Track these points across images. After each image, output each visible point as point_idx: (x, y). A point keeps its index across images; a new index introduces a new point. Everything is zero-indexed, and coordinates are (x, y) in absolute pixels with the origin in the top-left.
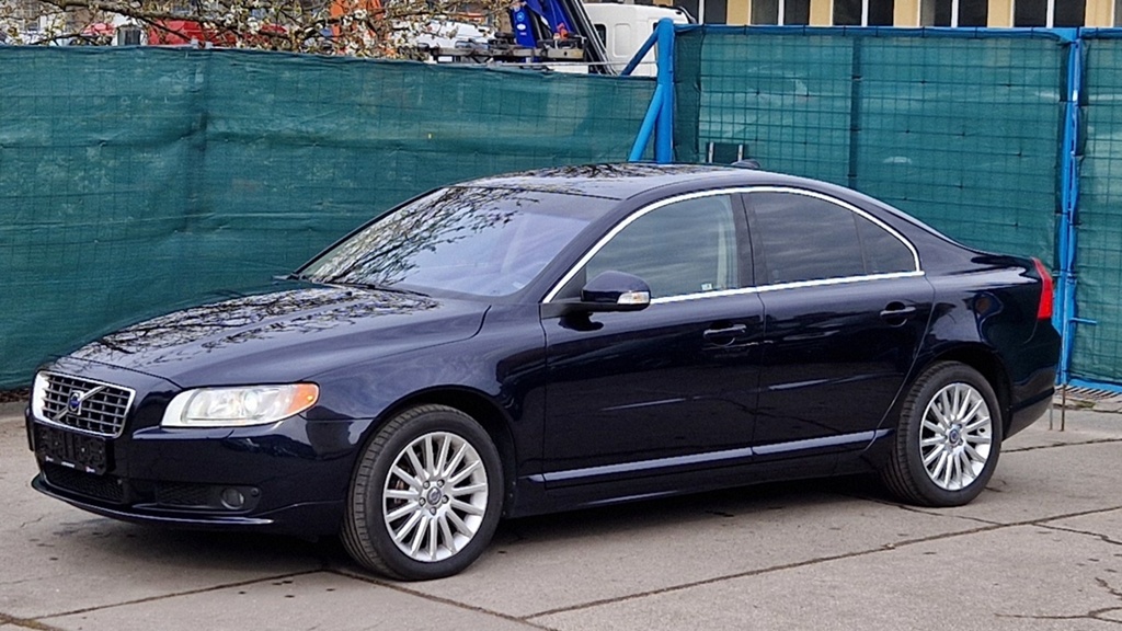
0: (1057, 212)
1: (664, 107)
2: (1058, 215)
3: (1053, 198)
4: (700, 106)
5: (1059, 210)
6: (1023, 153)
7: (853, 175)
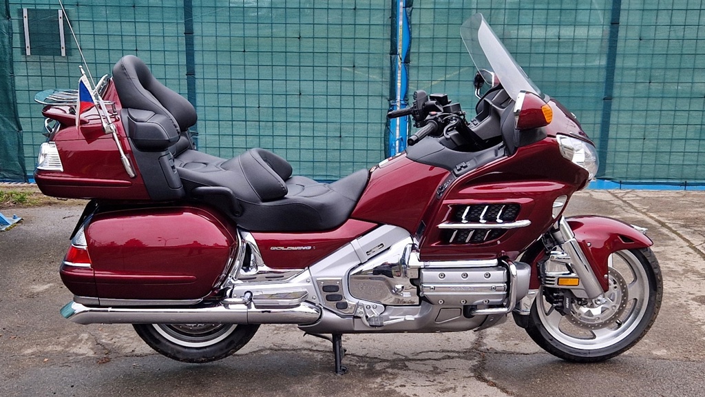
0: (391, 54)
2: (393, 56)
3: (389, 43)
5: (394, 51)
6: (358, 7)
7: (189, 33)
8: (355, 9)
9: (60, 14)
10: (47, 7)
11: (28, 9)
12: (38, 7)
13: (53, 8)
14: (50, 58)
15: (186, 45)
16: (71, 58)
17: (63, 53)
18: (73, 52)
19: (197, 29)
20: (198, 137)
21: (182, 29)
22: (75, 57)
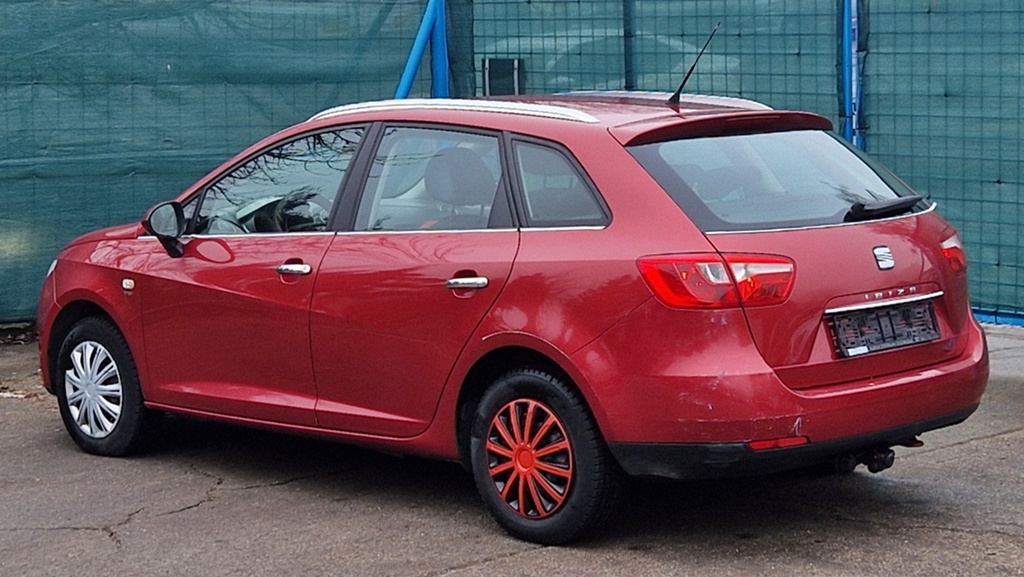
0: (840, 116)
1: (437, 24)
2: (842, 118)
3: (836, 99)
4: (473, 20)
6: (802, 52)
8: (798, 54)
9: (516, 62)
10: (505, 56)
11: (490, 60)
12: (499, 56)
13: (511, 57)
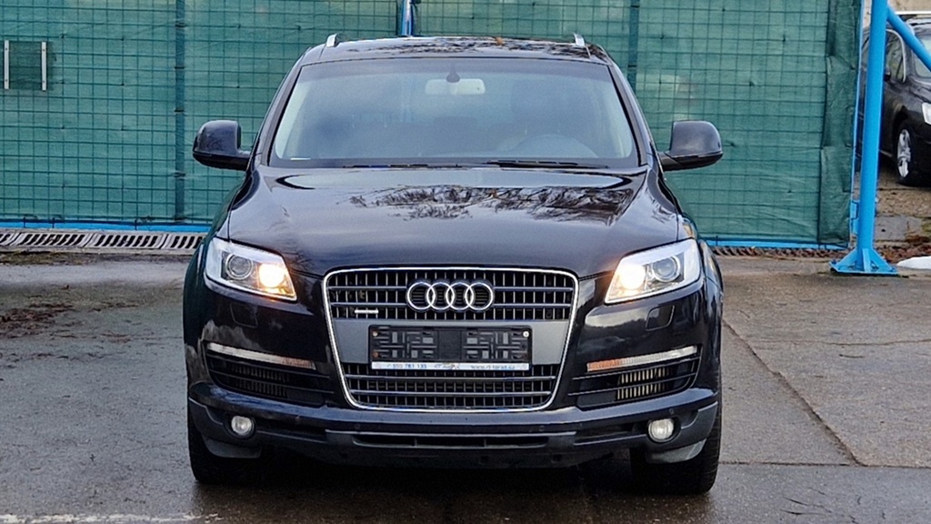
7: (180, 68)
9: (44, 45)
10: (31, 40)
11: (10, 42)
12: (21, 39)
13: (36, 40)
14: (28, 92)
15: (177, 79)
16: (50, 92)
17: (44, 88)
18: (54, 85)
19: (188, 62)
20: (185, 178)
21: (173, 63)
22: (57, 90)
